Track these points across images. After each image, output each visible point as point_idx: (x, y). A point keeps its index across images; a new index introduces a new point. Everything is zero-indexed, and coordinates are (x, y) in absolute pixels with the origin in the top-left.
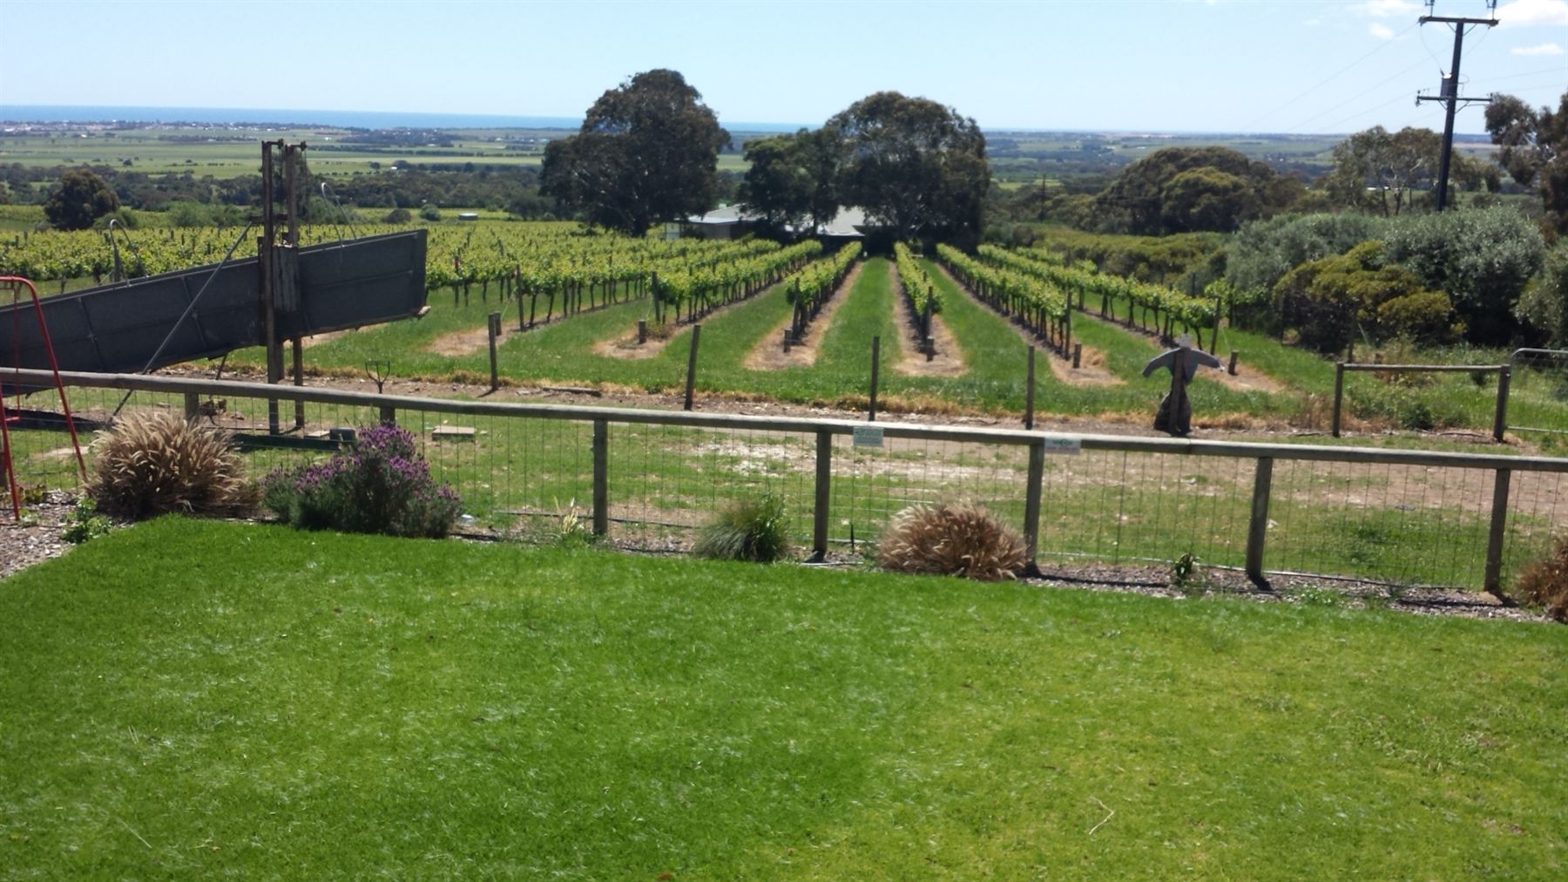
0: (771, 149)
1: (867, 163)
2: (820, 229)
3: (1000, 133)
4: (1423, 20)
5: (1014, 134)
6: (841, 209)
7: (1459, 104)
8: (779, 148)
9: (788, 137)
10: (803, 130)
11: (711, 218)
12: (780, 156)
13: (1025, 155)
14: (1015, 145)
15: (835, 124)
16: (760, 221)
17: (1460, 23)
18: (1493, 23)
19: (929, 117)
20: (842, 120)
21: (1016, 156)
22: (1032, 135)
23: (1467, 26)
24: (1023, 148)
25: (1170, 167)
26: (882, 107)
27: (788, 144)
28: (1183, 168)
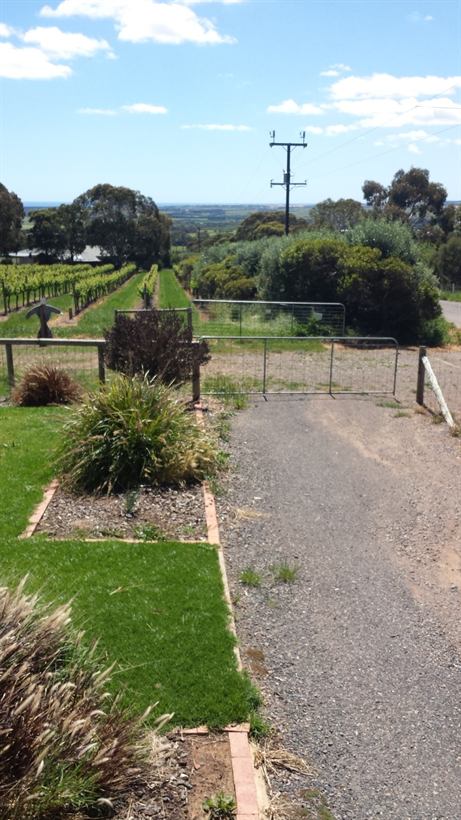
0: (43, 215)
1: (97, 222)
2: (75, 258)
3: (216, 206)
4: (272, 144)
5: (224, 206)
6: (88, 247)
7: (291, 186)
8: (47, 215)
9: (54, 209)
10: (62, 205)
11: (20, 254)
12: (48, 219)
13: (229, 218)
14: (224, 212)
15: (78, 202)
16: (41, 254)
17: (289, 145)
18: (305, 145)
19: (125, 197)
20: (82, 198)
21: (224, 218)
22: (233, 206)
23: (292, 147)
24: (228, 214)
25: (258, 222)
26: (100, 192)
27: (53, 213)
28: (264, 222)
